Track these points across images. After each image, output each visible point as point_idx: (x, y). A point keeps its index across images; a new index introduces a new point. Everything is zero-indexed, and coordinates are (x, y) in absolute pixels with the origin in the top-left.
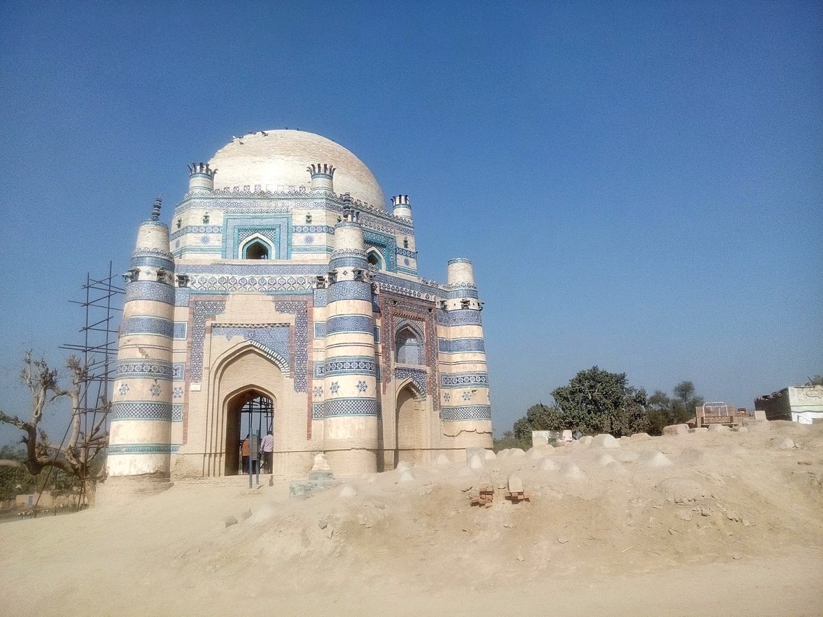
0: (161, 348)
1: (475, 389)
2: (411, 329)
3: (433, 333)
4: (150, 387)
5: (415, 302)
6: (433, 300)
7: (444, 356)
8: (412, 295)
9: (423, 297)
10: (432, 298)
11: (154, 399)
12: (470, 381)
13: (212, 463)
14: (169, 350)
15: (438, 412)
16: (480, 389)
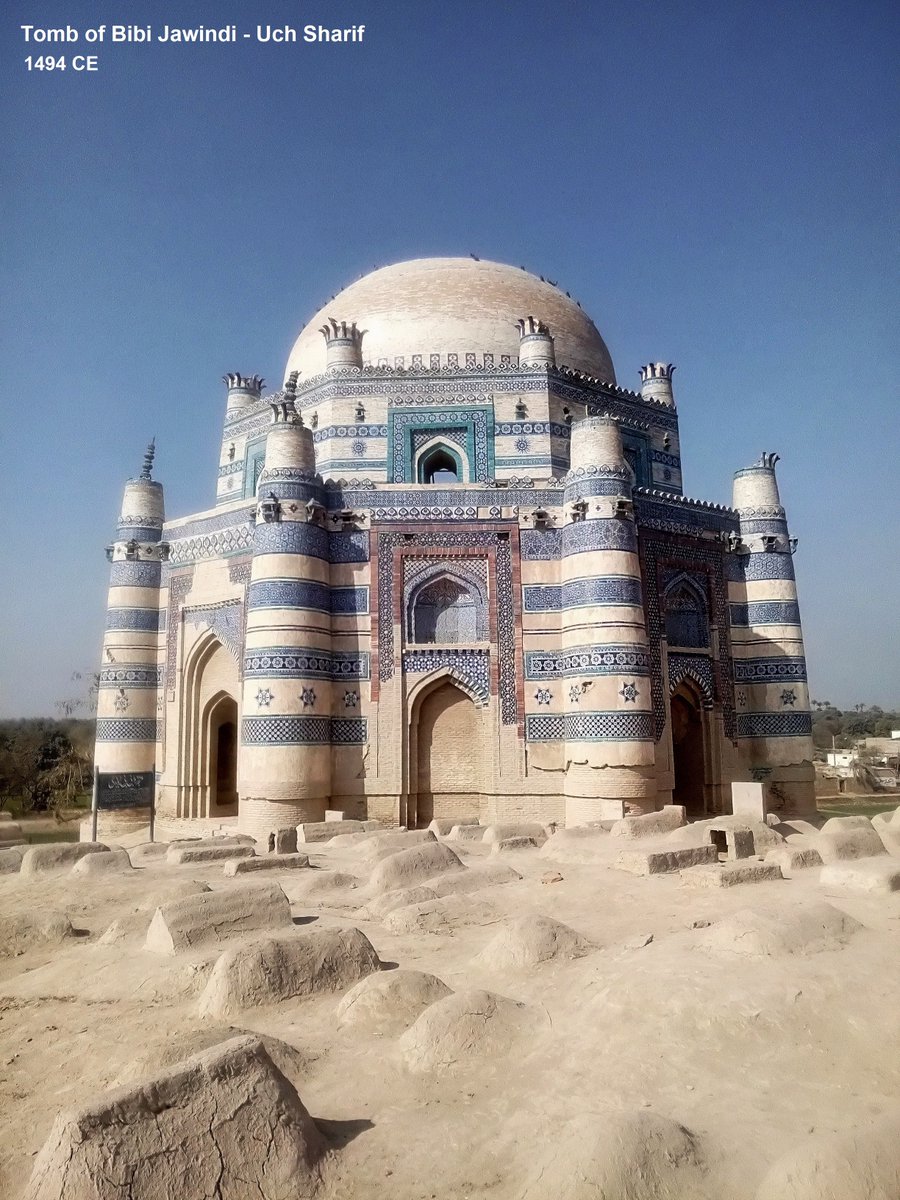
0: (135, 648)
1: (588, 680)
2: (453, 579)
3: (508, 578)
4: (114, 699)
5: (455, 528)
6: (513, 515)
7: (534, 620)
8: (454, 516)
9: (484, 513)
10: (508, 512)
11: (119, 714)
12: (579, 665)
13: (187, 800)
14: (152, 648)
15: (514, 727)
16: (597, 680)
